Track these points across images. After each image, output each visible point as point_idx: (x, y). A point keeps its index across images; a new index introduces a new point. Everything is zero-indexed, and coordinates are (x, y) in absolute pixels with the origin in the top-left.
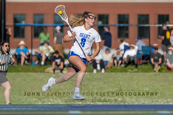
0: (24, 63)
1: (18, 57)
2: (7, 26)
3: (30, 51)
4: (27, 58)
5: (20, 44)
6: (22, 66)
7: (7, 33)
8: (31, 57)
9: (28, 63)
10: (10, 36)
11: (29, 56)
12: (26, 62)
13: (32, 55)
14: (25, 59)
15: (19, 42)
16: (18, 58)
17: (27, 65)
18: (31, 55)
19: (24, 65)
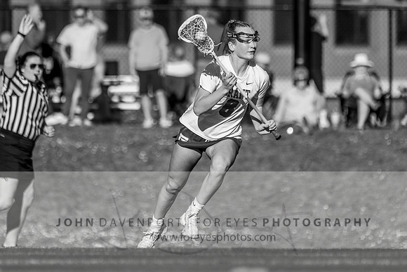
0: (368, 121)
1: (347, 104)
2: (315, 9)
3: (385, 86)
4: (375, 105)
5: (354, 64)
6: (361, 132)
7: (316, 28)
8: (387, 104)
9: (379, 123)
10: (323, 39)
11: (382, 99)
12: (373, 119)
13: (391, 99)
14: (371, 111)
15: (353, 58)
16: (348, 106)
17: (376, 127)
18: (388, 97)
19: (367, 127)
